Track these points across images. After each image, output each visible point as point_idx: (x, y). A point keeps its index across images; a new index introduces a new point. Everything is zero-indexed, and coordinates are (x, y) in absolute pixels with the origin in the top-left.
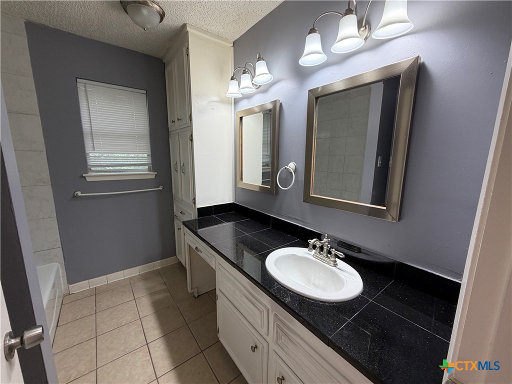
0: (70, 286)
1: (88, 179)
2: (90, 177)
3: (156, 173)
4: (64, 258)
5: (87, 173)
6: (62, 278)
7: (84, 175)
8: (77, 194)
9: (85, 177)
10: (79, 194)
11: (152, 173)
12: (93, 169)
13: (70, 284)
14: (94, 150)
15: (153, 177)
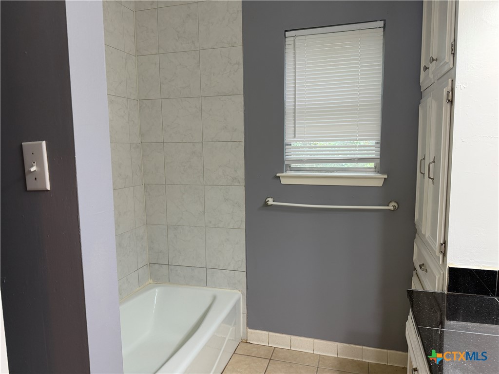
0: (249, 330)
1: (284, 181)
2: (287, 178)
3: (386, 176)
4: (247, 288)
5: (282, 172)
6: (242, 315)
7: (278, 175)
8: (268, 201)
9: (279, 177)
10: (270, 201)
11: (378, 175)
12: (293, 165)
13: (250, 328)
14: (295, 137)
15: (380, 183)
